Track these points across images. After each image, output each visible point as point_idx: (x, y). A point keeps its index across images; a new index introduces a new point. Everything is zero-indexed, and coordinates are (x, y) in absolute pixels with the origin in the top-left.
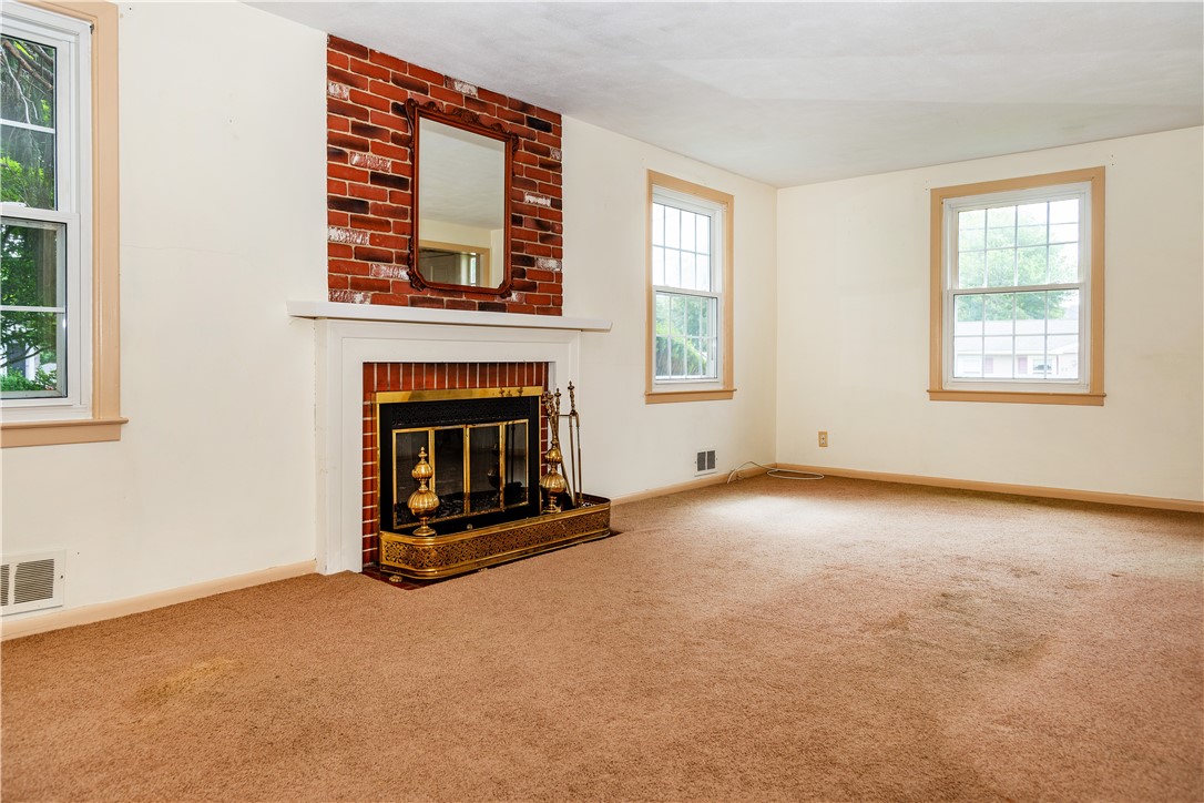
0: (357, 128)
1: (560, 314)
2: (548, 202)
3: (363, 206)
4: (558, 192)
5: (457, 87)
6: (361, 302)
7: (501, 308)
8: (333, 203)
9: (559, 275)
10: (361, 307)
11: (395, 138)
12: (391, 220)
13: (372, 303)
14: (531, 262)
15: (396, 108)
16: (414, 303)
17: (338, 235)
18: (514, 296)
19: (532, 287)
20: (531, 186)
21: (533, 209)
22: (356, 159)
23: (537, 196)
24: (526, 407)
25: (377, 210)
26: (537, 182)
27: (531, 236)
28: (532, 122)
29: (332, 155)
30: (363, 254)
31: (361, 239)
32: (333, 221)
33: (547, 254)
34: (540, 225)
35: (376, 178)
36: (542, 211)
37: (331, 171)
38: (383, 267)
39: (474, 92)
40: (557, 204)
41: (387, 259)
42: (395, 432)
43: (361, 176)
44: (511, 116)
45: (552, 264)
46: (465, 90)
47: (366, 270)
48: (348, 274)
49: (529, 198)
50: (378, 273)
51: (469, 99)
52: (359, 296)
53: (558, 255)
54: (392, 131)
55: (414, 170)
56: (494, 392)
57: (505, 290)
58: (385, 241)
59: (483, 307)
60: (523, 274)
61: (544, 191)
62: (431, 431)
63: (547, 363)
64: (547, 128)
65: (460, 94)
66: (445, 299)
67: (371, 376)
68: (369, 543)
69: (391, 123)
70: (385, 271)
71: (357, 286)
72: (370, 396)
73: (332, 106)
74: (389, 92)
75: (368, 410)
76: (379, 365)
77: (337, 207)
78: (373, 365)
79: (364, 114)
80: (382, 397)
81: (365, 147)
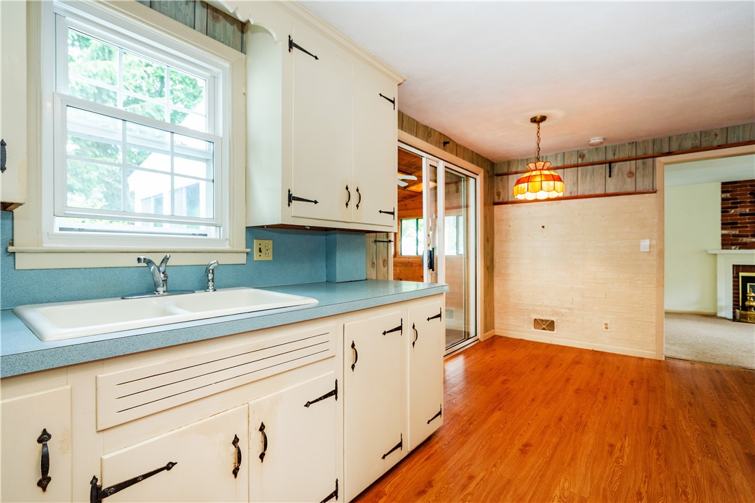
0: (732, 203)
3: (737, 223)
6: (734, 249)
8: (723, 224)
10: (734, 251)
11: (750, 202)
12: (748, 226)
13: (739, 249)
15: (750, 194)
17: (725, 232)
22: (733, 211)
25: (741, 223)
29: (722, 212)
30: (734, 236)
31: (735, 232)
32: (723, 229)
35: (741, 215)
37: (722, 216)
38: (745, 238)
41: (747, 236)
42: (748, 284)
43: (736, 215)
47: (737, 240)
48: (727, 243)
50: (742, 240)
52: (733, 247)
54: (748, 200)
58: (745, 231)
67: (737, 269)
68: (734, 312)
69: (748, 198)
70: (745, 240)
71: (733, 245)
72: (738, 274)
73: (723, 200)
74: (749, 190)
75: (736, 277)
76: (743, 266)
77: (725, 225)
78: (739, 266)
79: (737, 199)
80: (741, 274)
81: (737, 207)
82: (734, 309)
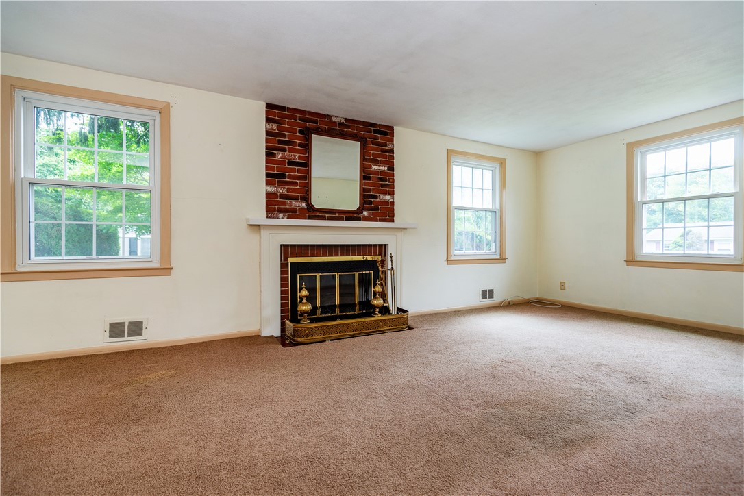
0: (280, 142)
1: (393, 221)
2: (386, 169)
3: (284, 176)
4: (392, 163)
5: (334, 119)
6: (282, 218)
7: (358, 219)
8: (268, 175)
9: (393, 203)
10: (282, 221)
11: (300, 145)
12: (298, 181)
13: (288, 218)
14: (376, 197)
15: (300, 132)
16: (309, 218)
17: (271, 189)
18: (365, 213)
19: (377, 209)
20: (375, 162)
21: (376, 172)
22: (280, 155)
23: (379, 166)
24: (372, 265)
25: (290, 177)
26: (379, 159)
27: (374, 185)
28: (375, 132)
29: (268, 154)
30: (282, 196)
31: (283, 190)
32: (268, 183)
33: (385, 193)
34: (381, 179)
35: (290, 163)
36: (383, 173)
37: (267, 162)
38: (294, 202)
39: (343, 120)
40: (391, 169)
41: (296, 199)
42: (298, 275)
43: (284, 163)
44: (364, 130)
45: (388, 197)
46: (338, 120)
47: (285, 204)
48: (275, 206)
49: (374, 167)
50: (291, 205)
51: (340, 124)
52: (281, 216)
53: (392, 193)
54: (298, 142)
55: (309, 158)
56: (359, 258)
57: (360, 211)
58: (295, 191)
59: (347, 219)
60: (371, 203)
61: (383, 163)
62: (318, 276)
63: (385, 245)
64: (385, 133)
65: (335, 122)
66: (327, 215)
67: (287, 250)
68: (283, 324)
69: (298, 138)
70: (294, 204)
71: (280, 211)
72: (286, 259)
73: (268, 133)
74: (297, 125)
75: (284, 265)
76: (291, 245)
77: (271, 177)
78: (288, 245)
79: (284, 136)
80: (291, 260)
81: (284, 150)
82: (282, 318)
